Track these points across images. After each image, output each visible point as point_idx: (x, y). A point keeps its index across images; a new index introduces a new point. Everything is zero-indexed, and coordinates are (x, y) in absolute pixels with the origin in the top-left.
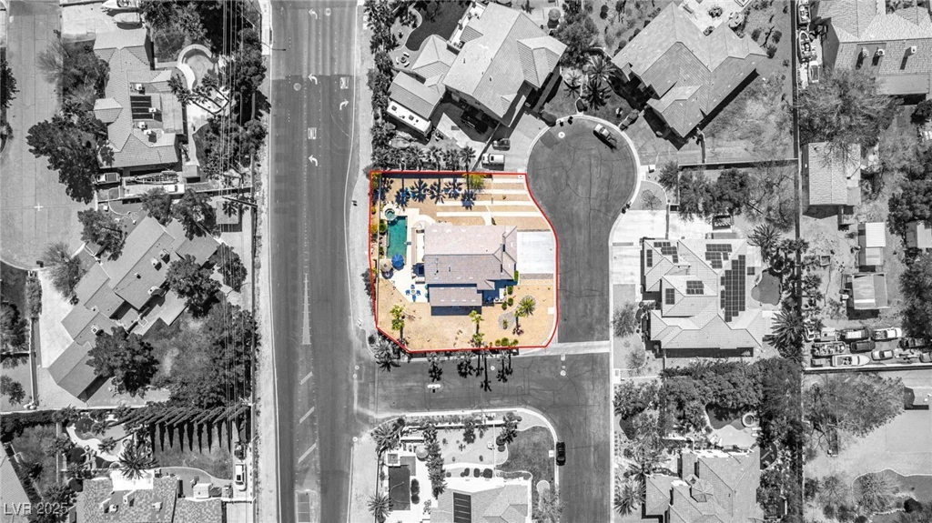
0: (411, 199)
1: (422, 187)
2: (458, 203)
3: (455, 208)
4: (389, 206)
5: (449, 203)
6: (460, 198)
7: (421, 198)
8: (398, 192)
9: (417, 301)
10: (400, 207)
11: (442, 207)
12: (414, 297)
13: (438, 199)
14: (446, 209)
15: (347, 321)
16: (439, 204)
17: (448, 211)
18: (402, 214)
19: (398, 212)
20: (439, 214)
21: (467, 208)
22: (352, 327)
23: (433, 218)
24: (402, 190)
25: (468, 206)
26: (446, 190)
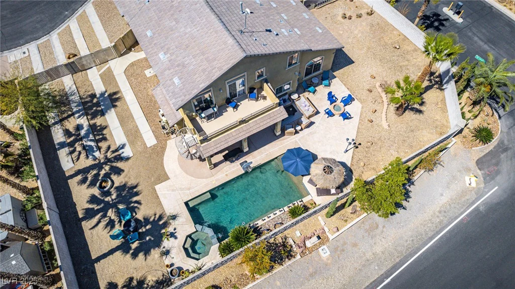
18: (185, 216)
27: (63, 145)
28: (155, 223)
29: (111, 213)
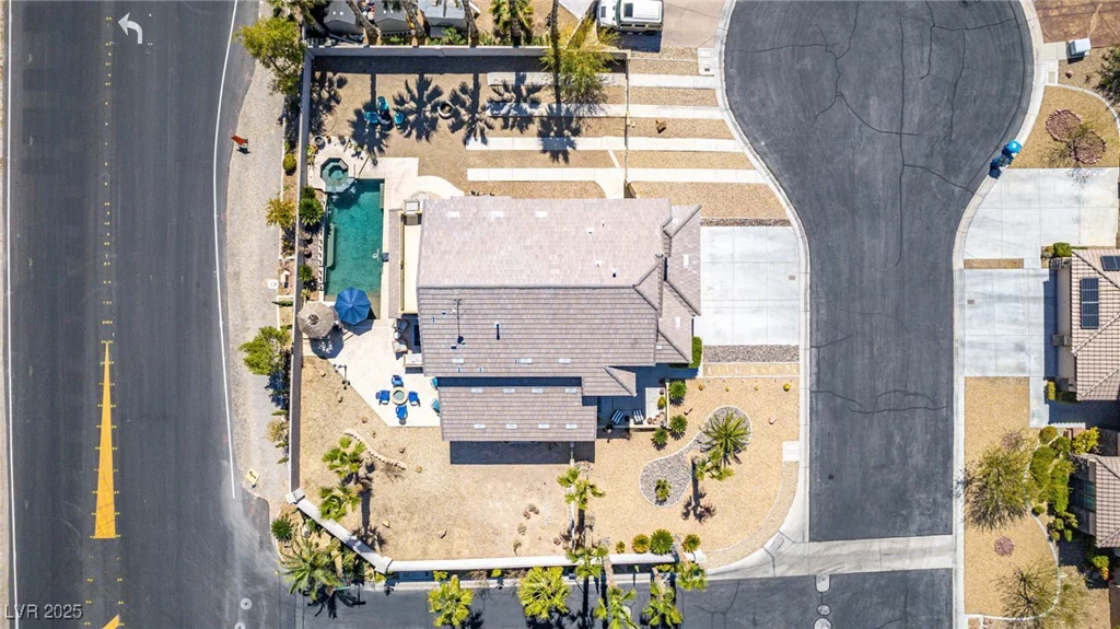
0: (394, 132)
1: (426, 95)
2: (530, 142)
3: (520, 159)
4: (333, 149)
5: (501, 142)
6: (534, 127)
7: (425, 129)
8: (358, 113)
9: (410, 421)
10: (364, 154)
11: (483, 154)
12: (402, 412)
13: (471, 132)
14: (495, 159)
15: (219, 474)
16: (475, 145)
17: (496, 165)
18: (370, 173)
19: (359, 166)
20: (474, 175)
21: (555, 156)
22: (232, 491)
23: (457, 185)
24: (370, 107)
25: (558, 154)
26: (497, 104)
27: (520, 80)
28: (378, 143)
29: (413, 105)
